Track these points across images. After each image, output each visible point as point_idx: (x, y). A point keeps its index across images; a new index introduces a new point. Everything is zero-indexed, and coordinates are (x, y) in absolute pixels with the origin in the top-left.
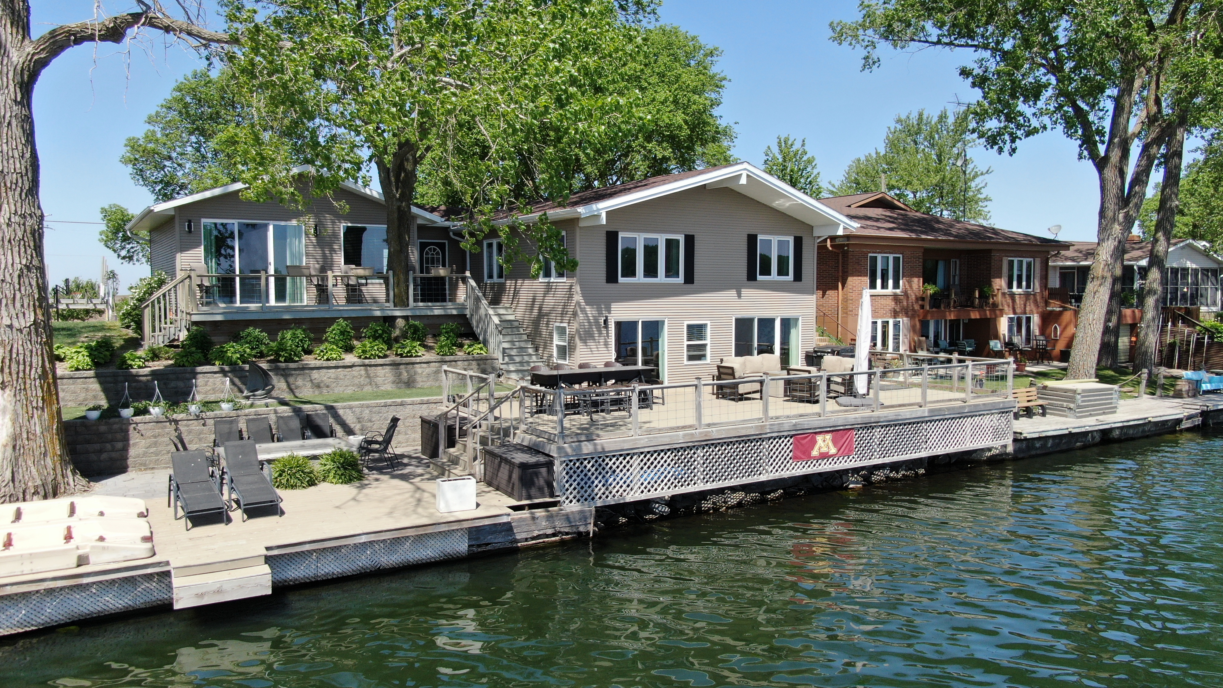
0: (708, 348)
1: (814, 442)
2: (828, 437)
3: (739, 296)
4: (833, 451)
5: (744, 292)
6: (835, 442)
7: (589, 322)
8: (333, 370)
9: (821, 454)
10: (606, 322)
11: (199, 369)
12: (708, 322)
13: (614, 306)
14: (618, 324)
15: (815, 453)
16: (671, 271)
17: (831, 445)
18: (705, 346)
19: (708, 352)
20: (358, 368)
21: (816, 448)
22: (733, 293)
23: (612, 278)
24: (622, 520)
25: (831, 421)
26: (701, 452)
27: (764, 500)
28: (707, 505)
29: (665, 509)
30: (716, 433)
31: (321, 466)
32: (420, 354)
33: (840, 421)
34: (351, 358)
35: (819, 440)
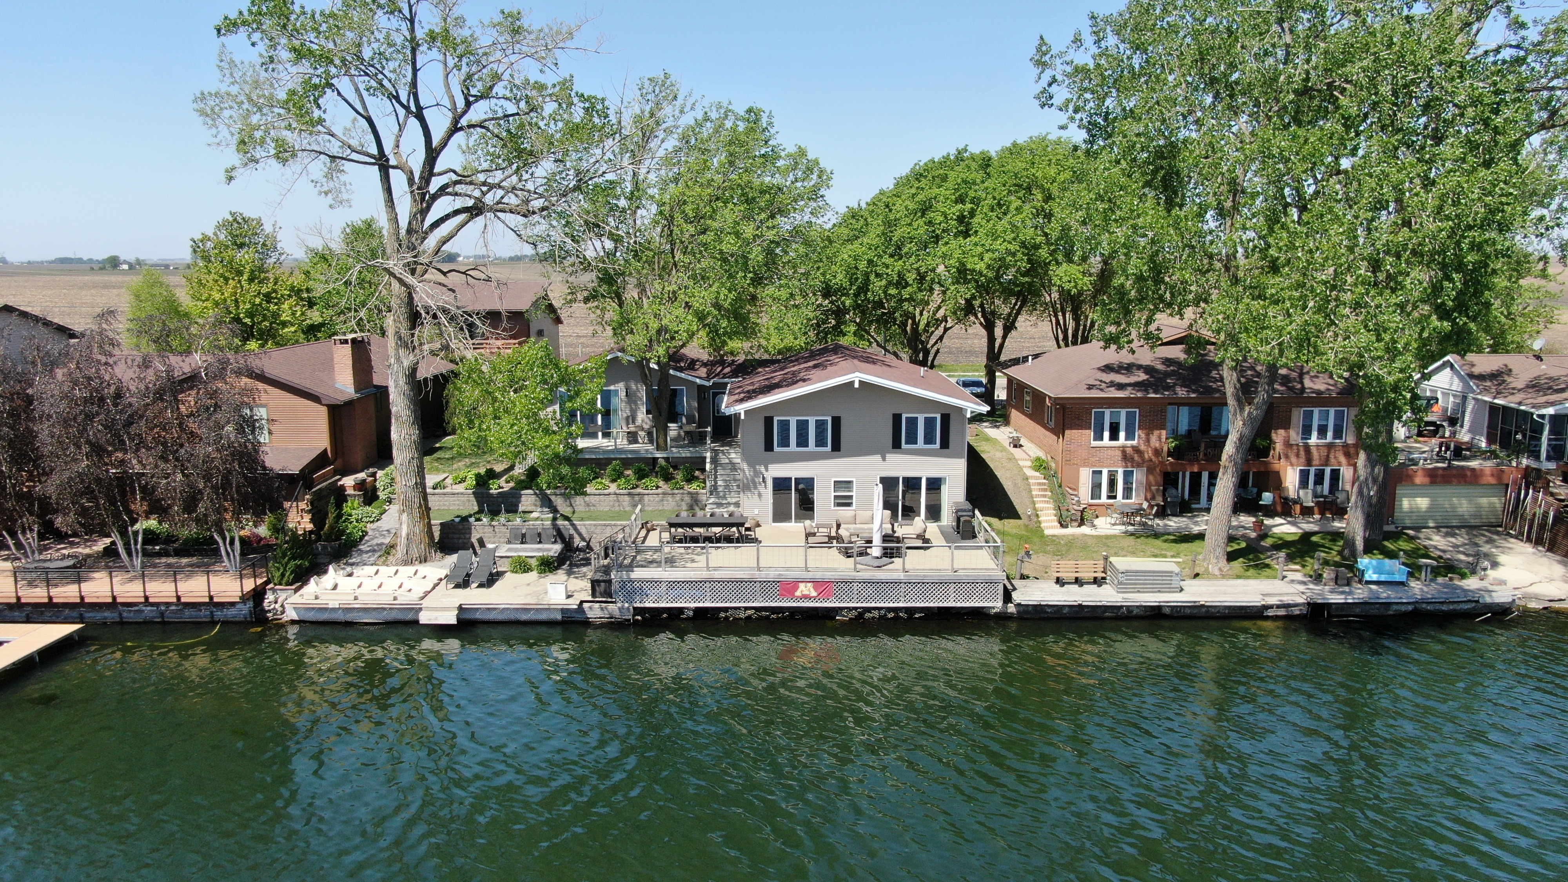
0: (854, 498)
1: (798, 587)
2: (809, 585)
3: (884, 459)
4: (814, 594)
5: (888, 456)
6: (815, 589)
8: (597, 496)
9: (803, 595)
10: (763, 478)
11: (523, 492)
12: (854, 480)
13: (771, 467)
14: (775, 479)
15: (798, 593)
16: (820, 442)
17: (812, 589)
18: (851, 497)
19: (854, 501)
20: (612, 496)
21: (799, 591)
22: (878, 457)
23: (769, 447)
24: (665, 615)
25: (810, 575)
26: (708, 585)
27: (767, 617)
28: (723, 615)
29: (691, 613)
30: (717, 575)
31: (534, 563)
32: (658, 487)
33: (818, 576)
34: (613, 487)
35: (802, 586)
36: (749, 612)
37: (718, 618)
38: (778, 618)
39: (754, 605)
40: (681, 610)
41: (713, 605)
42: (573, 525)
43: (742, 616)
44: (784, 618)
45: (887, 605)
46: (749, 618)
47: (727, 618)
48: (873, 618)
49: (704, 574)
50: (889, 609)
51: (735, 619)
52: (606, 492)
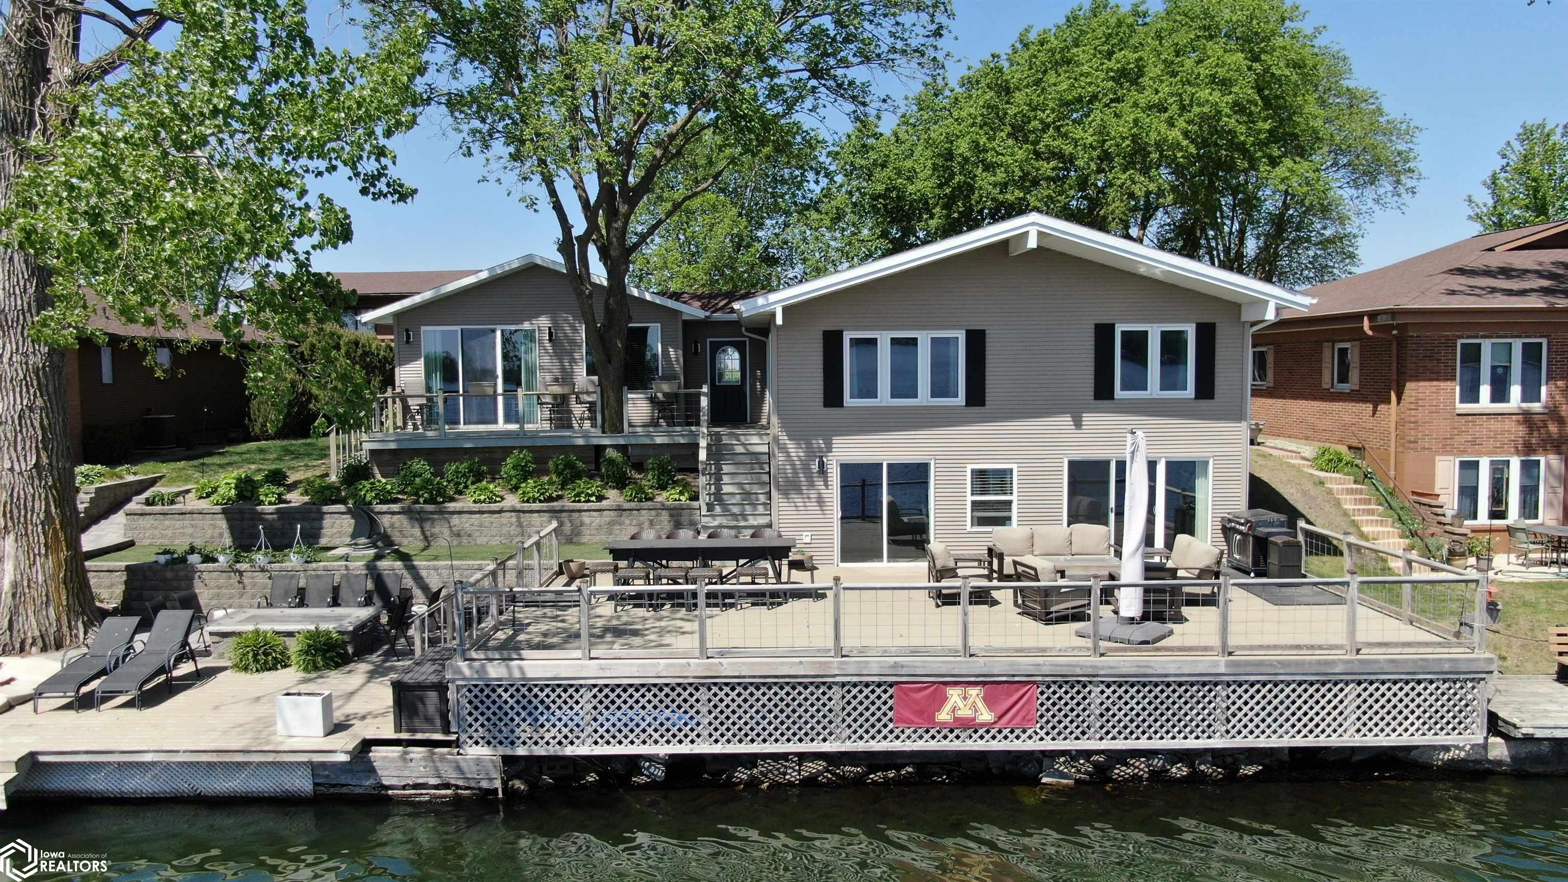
0: (1014, 506)
1: (944, 699)
2: (974, 692)
3: (1078, 424)
4: (986, 716)
5: (1088, 418)
6: (989, 701)
7: (793, 465)
8: (478, 516)
9: (956, 719)
10: (822, 465)
12: (1015, 467)
13: (837, 441)
14: (846, 468)
15: (944, 716)
16: (942, 387)
17: (980, 705)
18: (1010, 503)
19: (1014, 514)
20: (508, 514)
21: (948, 707)
22: (1066, 420)
23: (833, 397)
24: (592, 778)
25: (978, 666)
26: (704, 695)
27: (859, 781)
28: (742, 774)
29: (659, 772)
30: (728, 668)
31: (294, 646)
32: (600, 498)
33: (1000, 667)
34: (512, 500)
35: (954, 695)
36: (812, 767)
37: (729, 784)
38: (887, 782)
39: (827, 747)
40: (633, 762)
41: (717, 749)
42: (412, 570)
43: (793, 776)
44: (899, 782)
45: (1167, 744)
46: (810, 782)
47: (753, 783)
48: (1136, 778)
49: (695, 668)
50: (1175, 756)
51: (775, 785)
52: (494, 507)
